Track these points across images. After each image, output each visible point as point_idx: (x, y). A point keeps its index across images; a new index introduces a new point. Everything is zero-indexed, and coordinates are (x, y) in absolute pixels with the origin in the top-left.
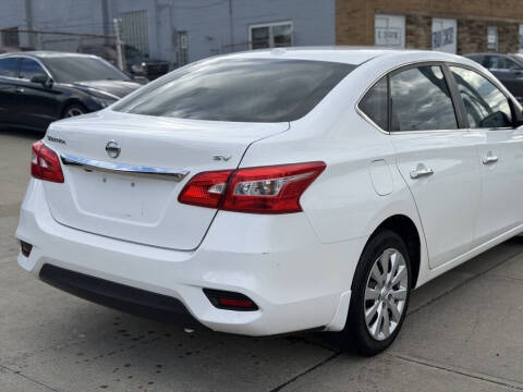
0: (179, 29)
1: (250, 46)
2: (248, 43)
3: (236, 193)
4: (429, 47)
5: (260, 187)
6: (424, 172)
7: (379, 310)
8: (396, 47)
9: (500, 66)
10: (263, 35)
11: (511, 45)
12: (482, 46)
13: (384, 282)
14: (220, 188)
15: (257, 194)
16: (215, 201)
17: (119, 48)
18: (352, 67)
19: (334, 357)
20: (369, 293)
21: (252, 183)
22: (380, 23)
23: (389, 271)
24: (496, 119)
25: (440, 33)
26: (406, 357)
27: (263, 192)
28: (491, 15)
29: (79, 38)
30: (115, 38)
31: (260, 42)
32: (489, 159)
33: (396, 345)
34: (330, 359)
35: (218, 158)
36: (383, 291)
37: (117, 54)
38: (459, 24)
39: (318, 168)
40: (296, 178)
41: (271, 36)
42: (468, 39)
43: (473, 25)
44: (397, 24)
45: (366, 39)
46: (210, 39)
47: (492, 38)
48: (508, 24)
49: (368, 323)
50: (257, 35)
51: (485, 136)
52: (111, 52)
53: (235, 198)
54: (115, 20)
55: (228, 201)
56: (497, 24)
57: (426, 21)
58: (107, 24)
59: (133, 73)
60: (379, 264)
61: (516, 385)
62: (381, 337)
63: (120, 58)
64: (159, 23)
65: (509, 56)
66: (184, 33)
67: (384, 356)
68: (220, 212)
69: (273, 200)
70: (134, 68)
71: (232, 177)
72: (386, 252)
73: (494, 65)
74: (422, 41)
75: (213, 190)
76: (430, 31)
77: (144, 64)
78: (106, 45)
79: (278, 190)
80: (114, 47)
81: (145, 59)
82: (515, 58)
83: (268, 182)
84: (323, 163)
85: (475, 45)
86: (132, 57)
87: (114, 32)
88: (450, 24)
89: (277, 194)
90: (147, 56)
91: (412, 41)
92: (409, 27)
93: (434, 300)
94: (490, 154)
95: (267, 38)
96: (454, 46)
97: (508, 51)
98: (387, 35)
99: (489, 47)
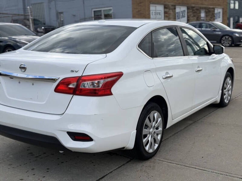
0: (60, 11)
1: (93, 19)
2: (92, 18)
3: (82, 87)
4: (175, 19)
5: (93, 84)
6: (169, 76)
7: (150, 139)
8: (159, 19)
9: (206, 28)
10: (99, 14)
11: (211, 18)
12: (198, 18)
13: (152, 126)
14: (74, 85)
15: (91, 87)
16: (72, 91)
17: (31, 20)
18: (135, 28)
19: (130, 161)
20: (145, 131)
21: (89, 82)
22: (153, 8)
23: (154, 121)
24: (202, 51)
25: (180, 12)
26: (162, 160)
27: (94, 86)
28: (202, 4)
29: (11, 16)
30: (29, 15)
31: (97, 17)
32: (198, 69)
33: (158, 154)
34: (128, 162)
35: (72, 71)
36: (151, 130)
37: (30, 23)
38: (188, 8)
39: (119, 75)
40: (109, 80)
41: (103, 15)
42: (192, 16)
43: (194, 9)
44: (160, 8)
45: (146, 16)
46: (74, 16)
47: (203, 15)
48: (210, 8)
49: (144, 145)
50: (96, 14)
51: (197, 59)
52: (27, 22)
53: (81, 89)
54: (28, 7)
55: (78, 91)
56: (205, 8)
57: (173, 7)
58: (25, 9)
59: (38, 32)
60: (149, 118)
61: (210, 170)
62: (151, 151)
63: (31, 25)
64: (50, 8)
65: (210, 22)
66: (62, 13)
67: (152, 160)
68: (74, 96)
69: (99, 90)
70: (38, 29)
71: (79, 80)
72: (152, 112)
73: (204, 27)
74: (171, 16)
75: (71, 86)
76: (175, 11)
77: (43, 28)
78: (25, 19)
79: (101, 85)
80: (28, 20)
81: (43, 25)
82: (213, 24)
83: (96, 82)
84: (122, 72)
85: (195, 18)
86: (38, 24)
87: (28, 13)
88: (184, 8)
89: (100, 87)
90: (45, 24)
91: (167, 17)
92: (166, 10)
93: (175, 134)
94: (199, 67)
95: (101, 15)
96: (186, 19)
97: (210, 20)
98: (156, 14)
99: (202, 19)
